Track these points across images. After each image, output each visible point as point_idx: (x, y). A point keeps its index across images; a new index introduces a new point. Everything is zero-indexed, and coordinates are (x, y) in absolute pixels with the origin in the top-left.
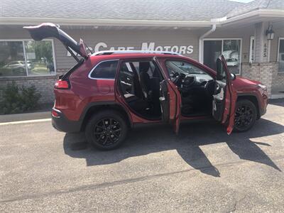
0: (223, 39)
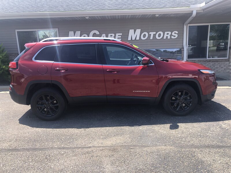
0: (209, 24)
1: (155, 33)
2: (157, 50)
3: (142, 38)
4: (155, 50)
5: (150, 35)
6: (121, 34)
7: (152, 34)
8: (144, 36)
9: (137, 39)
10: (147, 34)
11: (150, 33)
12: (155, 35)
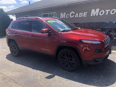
1: (110, 10)
2: (110, 22)
3: (100, 14)
4: (108, 22)
5: (105, 12)
6: (87, 13)
7: (107, 11)
8: (102, 13)
9: (96, 15)
10: (103, 11)
11: (106, 11)
12: (109, 12)
